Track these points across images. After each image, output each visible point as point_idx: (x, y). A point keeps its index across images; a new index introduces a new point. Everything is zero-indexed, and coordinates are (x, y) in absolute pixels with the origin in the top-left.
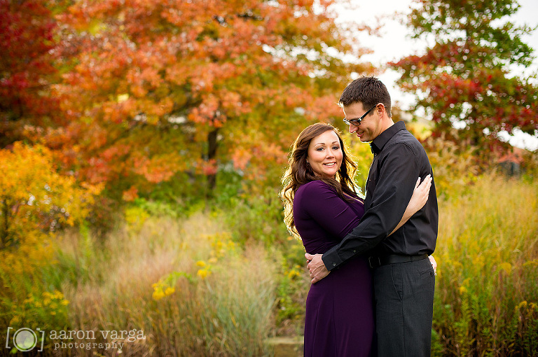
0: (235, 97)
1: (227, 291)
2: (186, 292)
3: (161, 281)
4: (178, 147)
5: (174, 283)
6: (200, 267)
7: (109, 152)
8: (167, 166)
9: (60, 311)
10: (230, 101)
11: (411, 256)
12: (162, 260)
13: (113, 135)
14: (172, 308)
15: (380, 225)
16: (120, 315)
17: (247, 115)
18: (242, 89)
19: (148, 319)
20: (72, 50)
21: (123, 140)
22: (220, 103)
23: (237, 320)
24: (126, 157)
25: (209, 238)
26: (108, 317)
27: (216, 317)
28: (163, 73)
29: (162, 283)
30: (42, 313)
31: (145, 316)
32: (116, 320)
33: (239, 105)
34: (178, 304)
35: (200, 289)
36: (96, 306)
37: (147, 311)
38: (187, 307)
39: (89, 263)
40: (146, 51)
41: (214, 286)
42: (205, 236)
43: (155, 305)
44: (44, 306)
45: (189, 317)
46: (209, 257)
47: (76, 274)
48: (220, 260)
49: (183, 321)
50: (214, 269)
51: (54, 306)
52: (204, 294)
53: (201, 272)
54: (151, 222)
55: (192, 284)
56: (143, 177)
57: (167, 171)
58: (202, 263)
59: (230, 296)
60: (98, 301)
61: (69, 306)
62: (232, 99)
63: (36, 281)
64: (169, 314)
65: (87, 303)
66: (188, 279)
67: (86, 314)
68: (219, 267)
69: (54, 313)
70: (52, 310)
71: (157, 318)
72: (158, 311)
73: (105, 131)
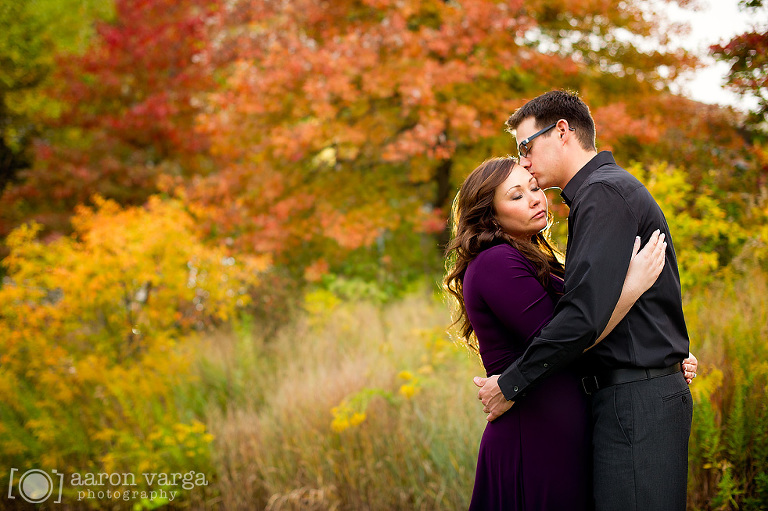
0: (470, 113)
1: (445, 418)
2: (383, 419)
3: (344, 403)
4: (387, 194)
5: (365, 406)
6: (406, 381)
7: (283, 207)
8: (370, 223)
9: (201, 451)
10: (463, 117)
11: (647, 369)
12: (351, 370)
13: (293, 182)
14: (363, 444)
15: (583, 319)
16: (287, 456)
17: (490, 140)
18: (479, 102)
19: (327, 463)
20: (226, 55)
21: (306, 188)
22: (447, 122)
23: (460, 463)
24: (309, 212)
25: (423, 335)
26: (270, 459)
27: (429, 457)
28: (357, 83)
29: (346, 406)
30: (176, 453)
31: (322, 457)
32: (281, 464)
33: (476, 125)
34: (372, 439)
35: (404, 415)
36: (253, 443)
37: (326, 449)
38: (385, 442)
39: (247, 377)
40: (332, 51)
41: (425, 408)
42: (417, 331)
43: (338, 440)
44: (178, 443)
45: (388, 459)
46: (420, 365)
47: (227, 393)
48: (435, 368)
49: (380, 464)
50: (424, 382)
51: (191, 443)
52: (410, 422)
53: (405, 389)
54: (344, 312)
55: (393, 407)
56: (334, 243)
57: (370, 229)
58: (408, 373)
59: (450, 427)
60: (256, 436)
61: (215, 443)
62: (466, 116)
63: (170, 406)
64: (358, 453)
65: (242, 437)
66: (387, 399)
67: (239, 455)
68: (434, 380)
69: (191, 454)
70: (189, 449)
71: (341, 461)
72: (344, 450)
73: (279, 176)
